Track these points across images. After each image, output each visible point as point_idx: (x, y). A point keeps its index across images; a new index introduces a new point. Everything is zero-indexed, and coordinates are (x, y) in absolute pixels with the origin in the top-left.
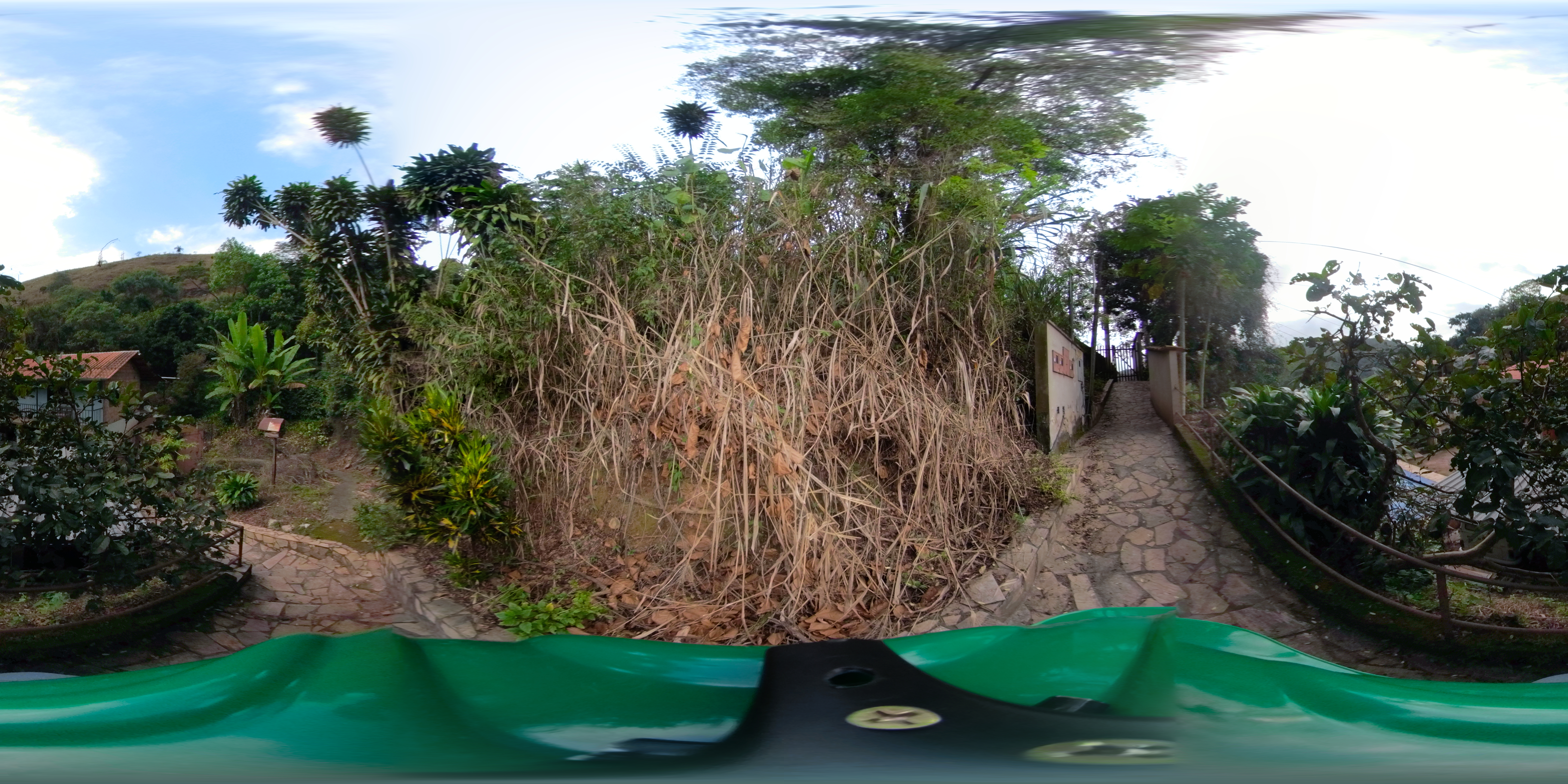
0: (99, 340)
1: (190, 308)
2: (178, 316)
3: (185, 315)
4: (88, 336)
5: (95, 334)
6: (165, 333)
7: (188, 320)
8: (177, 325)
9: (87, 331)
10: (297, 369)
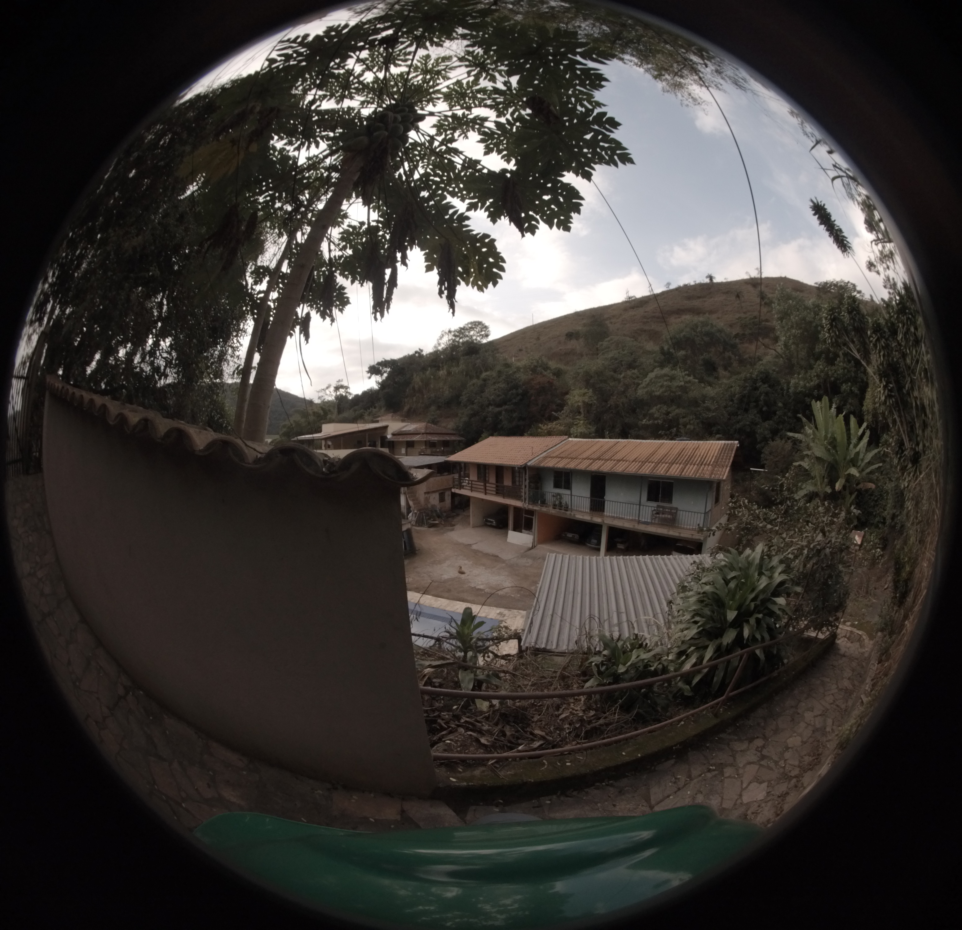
0: (681, 421)
1: (766, 378)
2: (756, 389)
3: (764, 388)
4: (668, 413)
5: (676, 411)
6: (746, 410)
7: (767, 394)
8: (757, 401)
9: (665, 408)
10: (870, 463)
